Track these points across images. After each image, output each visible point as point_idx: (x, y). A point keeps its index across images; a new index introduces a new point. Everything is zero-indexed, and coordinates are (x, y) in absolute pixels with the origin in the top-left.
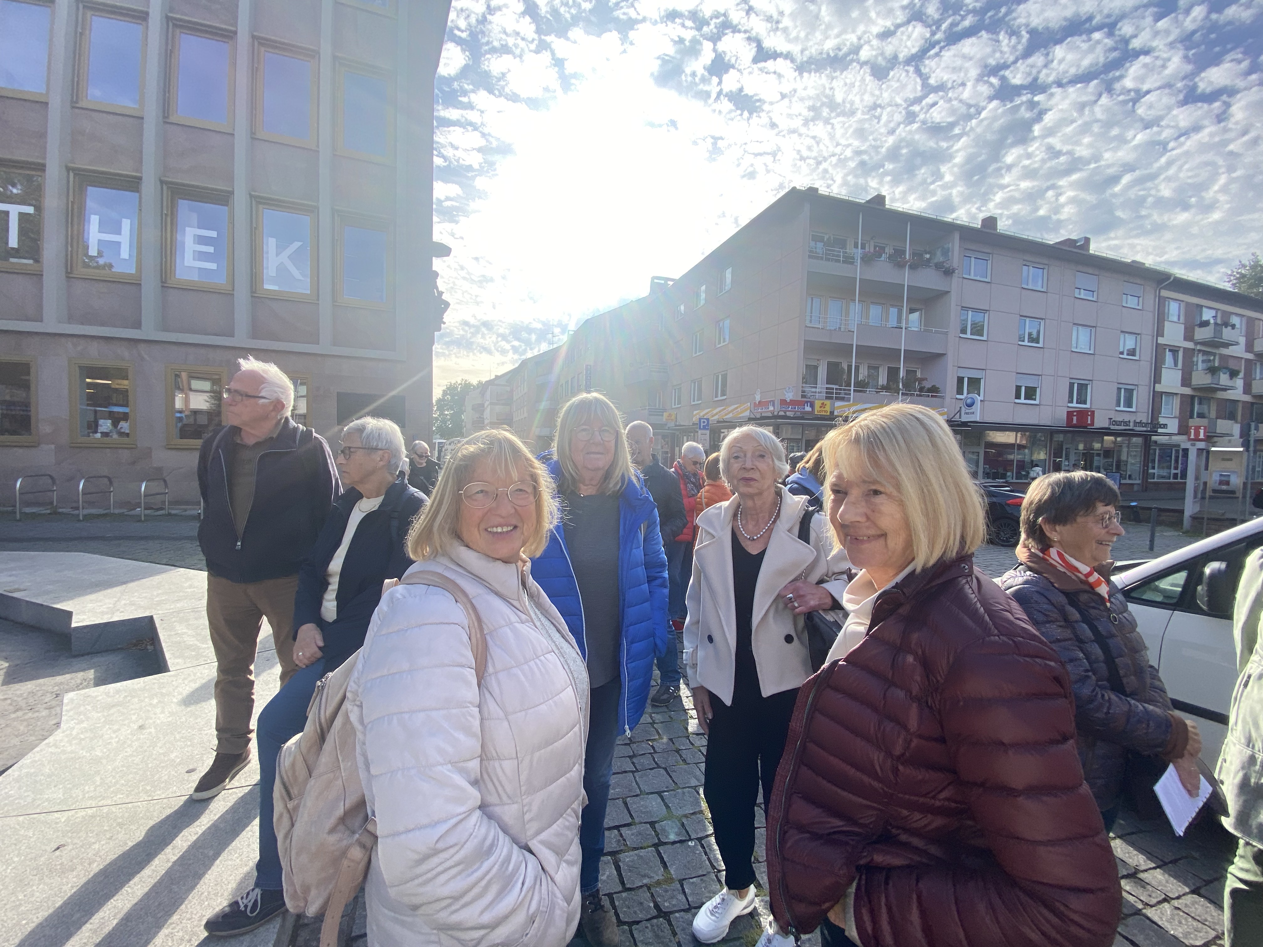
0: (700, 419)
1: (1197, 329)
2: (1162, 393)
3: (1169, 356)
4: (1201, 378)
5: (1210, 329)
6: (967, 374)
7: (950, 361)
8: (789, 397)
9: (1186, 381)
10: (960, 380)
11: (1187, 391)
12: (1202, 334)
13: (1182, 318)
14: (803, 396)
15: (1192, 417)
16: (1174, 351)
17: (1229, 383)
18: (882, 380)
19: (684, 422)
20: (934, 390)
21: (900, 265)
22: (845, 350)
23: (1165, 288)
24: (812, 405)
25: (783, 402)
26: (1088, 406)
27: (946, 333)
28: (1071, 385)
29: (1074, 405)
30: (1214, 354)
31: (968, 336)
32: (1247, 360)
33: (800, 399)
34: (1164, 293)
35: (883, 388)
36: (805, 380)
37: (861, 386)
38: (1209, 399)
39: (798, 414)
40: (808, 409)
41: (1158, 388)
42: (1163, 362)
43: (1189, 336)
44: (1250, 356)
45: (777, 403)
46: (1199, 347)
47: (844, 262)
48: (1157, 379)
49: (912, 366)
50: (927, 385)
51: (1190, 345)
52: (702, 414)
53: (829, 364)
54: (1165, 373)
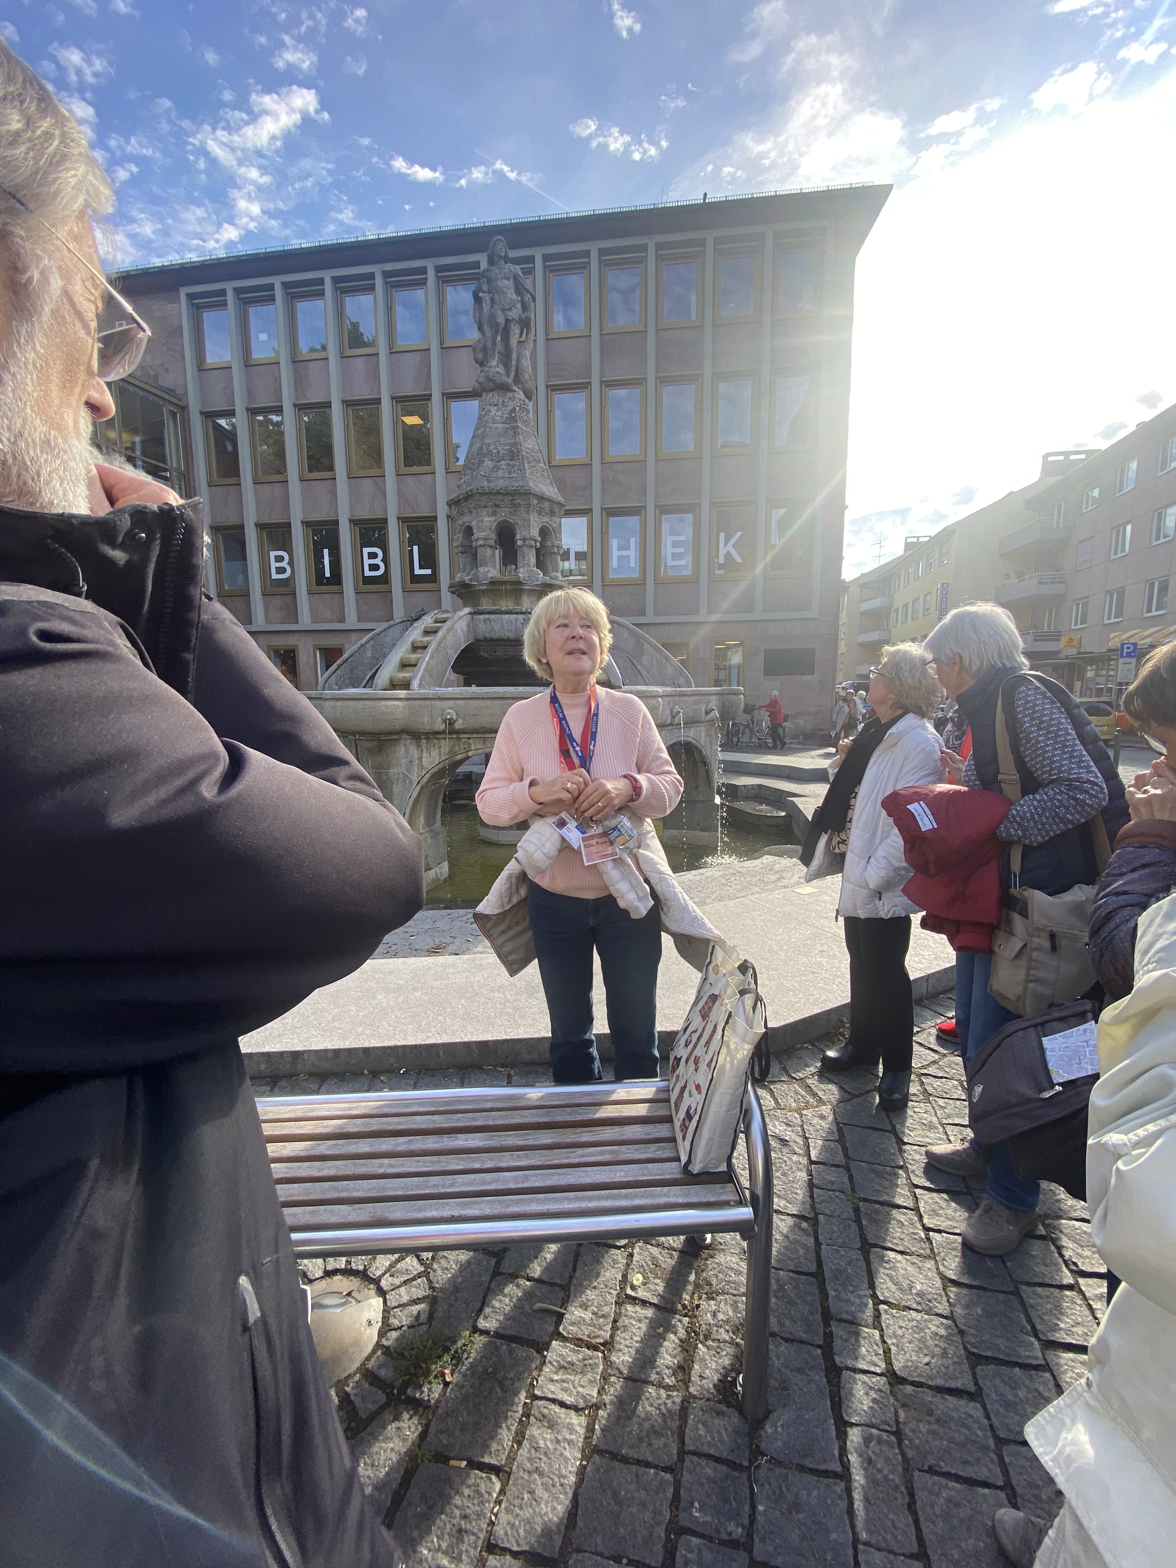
0: (1123, 645)
19: (1092, 646)
52: (1123, 637)
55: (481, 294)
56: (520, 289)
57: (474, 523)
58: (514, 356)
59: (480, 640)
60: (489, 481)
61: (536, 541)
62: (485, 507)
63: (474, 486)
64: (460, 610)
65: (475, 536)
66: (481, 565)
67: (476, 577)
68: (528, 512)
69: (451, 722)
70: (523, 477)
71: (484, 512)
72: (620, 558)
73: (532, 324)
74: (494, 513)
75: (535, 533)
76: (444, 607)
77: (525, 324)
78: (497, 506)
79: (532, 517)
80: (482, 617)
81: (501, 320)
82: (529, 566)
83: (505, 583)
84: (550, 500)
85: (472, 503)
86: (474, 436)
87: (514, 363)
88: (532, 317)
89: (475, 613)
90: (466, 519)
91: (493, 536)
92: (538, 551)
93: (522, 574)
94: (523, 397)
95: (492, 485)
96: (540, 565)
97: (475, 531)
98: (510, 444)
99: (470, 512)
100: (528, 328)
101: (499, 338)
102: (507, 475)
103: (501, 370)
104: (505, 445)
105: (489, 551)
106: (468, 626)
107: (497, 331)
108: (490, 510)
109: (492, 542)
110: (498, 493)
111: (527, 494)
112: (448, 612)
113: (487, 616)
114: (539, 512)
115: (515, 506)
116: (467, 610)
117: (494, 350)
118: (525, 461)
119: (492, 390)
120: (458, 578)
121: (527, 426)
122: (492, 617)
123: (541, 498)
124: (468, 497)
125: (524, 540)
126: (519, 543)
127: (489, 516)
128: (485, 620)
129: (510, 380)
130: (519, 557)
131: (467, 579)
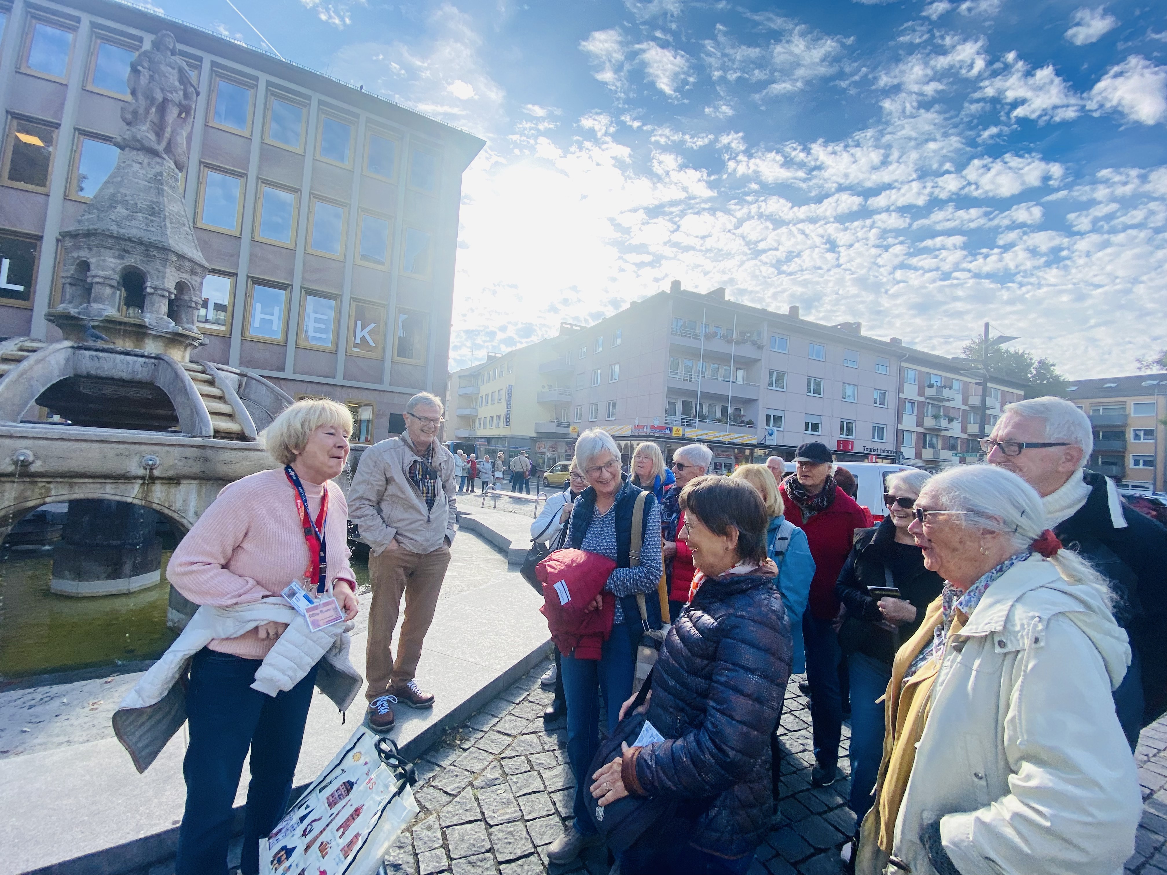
1: (927, 389)
2: (903, 431)
3: (908, 405)
4: (929, 422)
5: (934, 389)
6: (772, 413)
7: (761, 404)
8: (656, 424)
9: (920, 424)
10: (768, 417)
11: (921, 430)
12: (930, 392)
13: (917, 383)
14: (666, 423)
15: (924, 447)
16: (912, 403)
17: (949, 426)
18: (718, 415)
20: (750, 423)
21: (730, 342)
22: (694, 394)
23: (903, 361)
24: (671, 430)
25: (653, 427)
26: (853, 437)
27: (758, 386)
28: (842, 423)
29: (844, 436)
30: (939, 407)
31: (774, 388)
32: (964, 411)
33: (664, 425)
34: (904, 364)
35: (719, 420)
36: (667, 412)
37: (703, 418)
38: (937, 436)
39: (662, 435)
40: (668, 432)
41: (900, 427)
42: (904, 409)
43: (921, 393)
44: (966, 408)
45: (649, 427)
46: (928, 401)
47: (694, 338)
48: (899, 421)
49: (738, 406)
50: (746, 419)
51: (922, 399)
53: (684, 402)
54: (905, 417)
55: (140, 68)
56: (183, 78)
57: (93, 260)
58: (169, 130)
59: (80, 376)
60: (119, 226)
61: (170, 293)
62: (110, 248)
63: (99, 226)
64: (58, 341)
65: (93, 273)
66: (95, 301)
67: (86, 311)
68: (164, 266)
69: (25, 464)
70: (163, 234)
71: (108, 252)
72: (262, 320)
73: (192, 112)
74: (121, 257)
75: (170, 284)
76: (33, 335)
77: (185, 110)
78: (127, 252)
79: (168, 271)
80: (88, 353)
81: (159, 97)
82: (157, 312)
83: (125, 324)
84: (190, 260)
85: (93, 241)
86: (107, 182)
87: (167, 135)
88: (193, 107)
89: (79, 348)
90: (83, 254)
91: (117, 277)
92: (171, 302)
93: (149, 319)
94: (173, 166)
95: (122, 231)
96: (172, 313)
97: (92, 267)
98: (151, 201)
99: (90, 249)
100: (188, 113)
101: (154, 110)
102: (143, 226)
103: (152, 137)
104: (145, 200)
105: (108, 291)
106: (68, 360)
107: (152, 104)
108: (117, 253)
109: (114, 283)
110: (130, 240)
111: (165, 249)
112: (40, 341)
113: (94, 353)
114: (178, 268)
115: (147, 256)
116: (67, 344)
117: (146, 117)
118: (168, 220)
119: (138, 150)
120: (61, 308)
121: (174, 192)
122: (101, 354)
123: (181, 257)
124: (89, 234)
125: (155, 288)
126: (149, 290)
127: (114, 257)
128: (92, 357)
129: (160, 148)
130: (147, 302)
131: (73, 312)
